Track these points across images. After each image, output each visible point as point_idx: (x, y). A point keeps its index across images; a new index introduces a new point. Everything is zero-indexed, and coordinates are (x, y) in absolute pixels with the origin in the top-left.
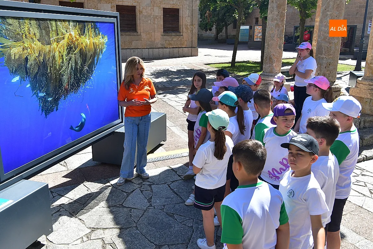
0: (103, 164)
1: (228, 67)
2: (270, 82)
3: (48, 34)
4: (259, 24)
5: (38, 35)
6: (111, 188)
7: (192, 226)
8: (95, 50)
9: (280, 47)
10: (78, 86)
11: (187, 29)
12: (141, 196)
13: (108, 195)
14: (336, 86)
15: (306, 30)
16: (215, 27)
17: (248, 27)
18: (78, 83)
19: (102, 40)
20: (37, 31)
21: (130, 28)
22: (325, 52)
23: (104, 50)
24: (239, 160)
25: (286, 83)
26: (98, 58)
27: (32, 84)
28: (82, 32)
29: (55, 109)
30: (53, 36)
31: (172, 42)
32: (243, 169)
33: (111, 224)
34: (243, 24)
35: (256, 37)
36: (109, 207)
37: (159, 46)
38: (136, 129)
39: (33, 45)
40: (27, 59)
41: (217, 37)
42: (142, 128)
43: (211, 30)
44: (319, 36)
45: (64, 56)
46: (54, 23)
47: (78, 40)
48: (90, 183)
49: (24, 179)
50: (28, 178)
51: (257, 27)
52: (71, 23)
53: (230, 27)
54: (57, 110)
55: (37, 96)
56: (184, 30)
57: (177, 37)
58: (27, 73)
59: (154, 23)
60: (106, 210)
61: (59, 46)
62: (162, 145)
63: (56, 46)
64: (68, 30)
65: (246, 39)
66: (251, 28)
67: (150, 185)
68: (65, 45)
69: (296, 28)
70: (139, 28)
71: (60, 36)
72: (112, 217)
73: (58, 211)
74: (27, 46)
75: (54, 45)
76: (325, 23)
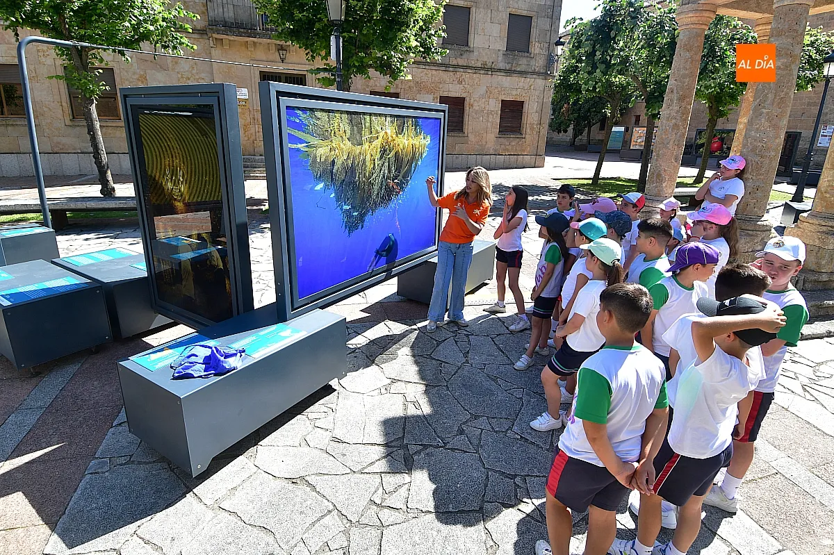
0: (410, 301)
1: (588, 184)
2: (654, 209)
3: (360, 132)
4: (640, 125)
5: (348, 132)
6: (417, 332)
7: (521, 398)
8: (414, 154)
9: (676, 160)
10: (389, 199)
11: (532, 129)
12: (455, 348)
13: (413, 340)
14: (765, 223)
15: (715, 135)
16: (572, 127)
17: (622, 129)
18: (389, 196)
19: (423, 142)
20: (348, 128)
21: (456, 126)
22: (752, 170)
23: (425, 154)
24: (611, 308)
25: (679, 213)
26: (416, 165)
27: (336, 194)
28: (400, 131)
29: (360, 227)
30: (366, 135)
31: (510, 147)
32: (614, 320)
33: (416, 378)
34: (617, 124)
35: (635, 143)
36: (414, 356)
37: (492, 152)
38: (451, 259)
39: (342, 145)
40: (333, 161)
41: (574, 141)
42: (459, 260)
43: (566, 131)
44: (744, 146)
45: (376, 160)
46: (368, 118)
47: (394, 140)
48: (392, 322)
49: (320, 308)
50: (322, 307)
51: (637, 129)
52: (388, 119)
53: (595, 128)
54: (362, 227)
55: (341, 209)
56: (528, 130)
57: (518, 140)
58: (332, 179)
59: (488, 121)
60: (410, 359)
61: (371, 147)
62: (487, 284)
63: (368, 148)
64: (384, 128)
65: (619, 145)
66: (627, 130)
67: (467, 336)
68: (379, 146)
69: (700, 132)
70: (467, 127)
71: (374, 135)
72: (417, 369)
73: (353, 352)
74: (334, 146)
75: (366, 146)
76: (757, 126)
